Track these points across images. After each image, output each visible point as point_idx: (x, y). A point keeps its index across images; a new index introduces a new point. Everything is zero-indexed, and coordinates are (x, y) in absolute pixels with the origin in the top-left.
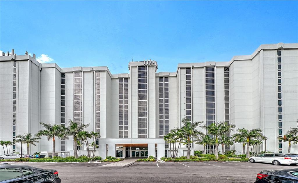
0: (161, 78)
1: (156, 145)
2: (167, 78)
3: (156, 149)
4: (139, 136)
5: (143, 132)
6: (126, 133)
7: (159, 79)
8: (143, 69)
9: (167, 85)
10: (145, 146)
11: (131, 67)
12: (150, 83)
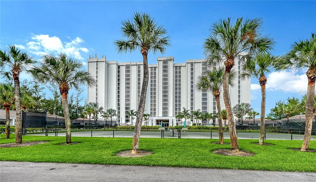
0: (176, 67)
1: (173, 120)
2: (180, 67)
3: (173, 122)
4: (163, 116)
5: (165, 113)
6: (155, 113)
7: (175, 67)
8: (165, 62)
9: (180, 72)
10: (168, 121)
11: (159, 61)
12: (169, 73)
